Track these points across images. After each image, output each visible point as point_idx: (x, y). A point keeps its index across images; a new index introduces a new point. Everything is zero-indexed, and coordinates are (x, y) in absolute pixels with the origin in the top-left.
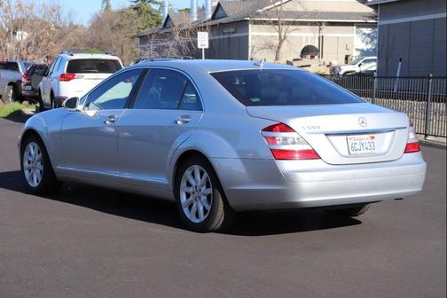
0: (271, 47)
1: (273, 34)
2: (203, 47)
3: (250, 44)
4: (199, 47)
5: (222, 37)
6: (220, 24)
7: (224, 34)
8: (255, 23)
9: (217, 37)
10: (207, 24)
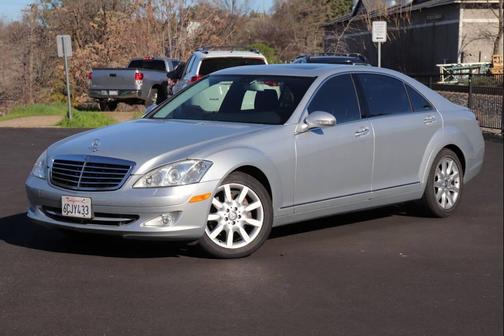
0: (487, 36)
1: (491, 21)
2: (379, 41)
3: (460, 34)
4: (374, 40)
5: (425, 25)
6: (424, 9)
7: (428, 21)
8: (468, 6)
9: (418, 26)
10: (407, 9)
